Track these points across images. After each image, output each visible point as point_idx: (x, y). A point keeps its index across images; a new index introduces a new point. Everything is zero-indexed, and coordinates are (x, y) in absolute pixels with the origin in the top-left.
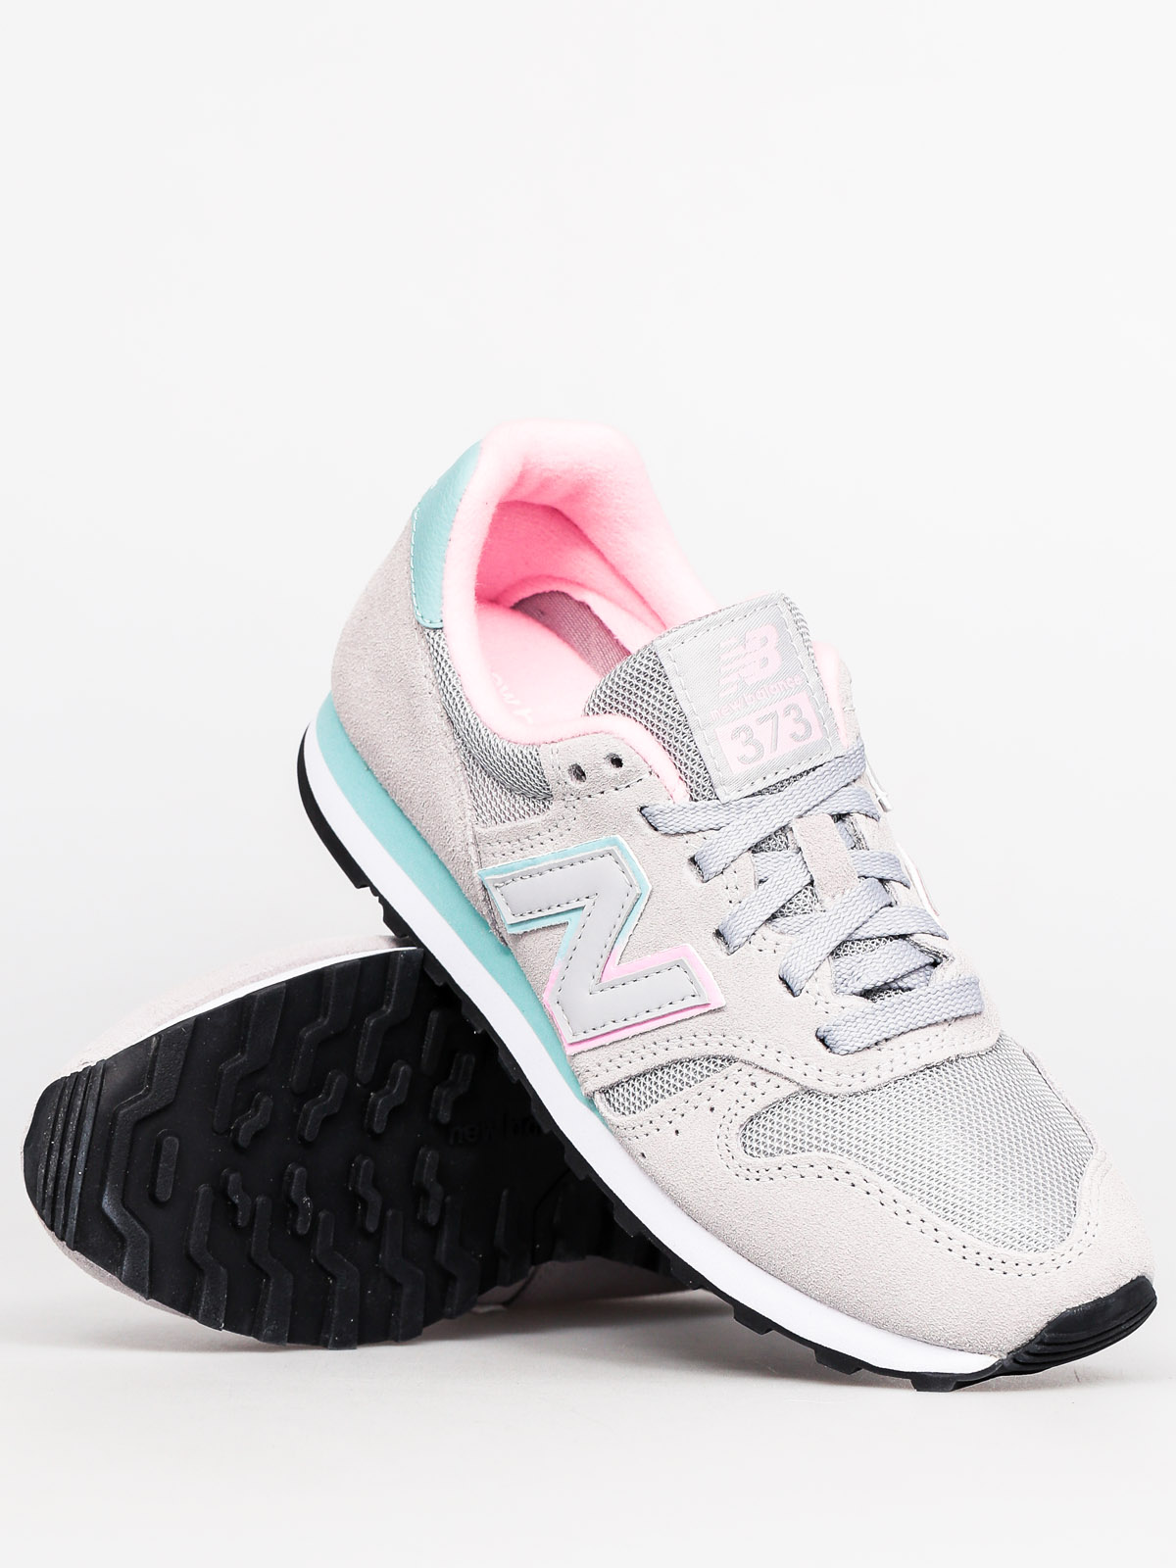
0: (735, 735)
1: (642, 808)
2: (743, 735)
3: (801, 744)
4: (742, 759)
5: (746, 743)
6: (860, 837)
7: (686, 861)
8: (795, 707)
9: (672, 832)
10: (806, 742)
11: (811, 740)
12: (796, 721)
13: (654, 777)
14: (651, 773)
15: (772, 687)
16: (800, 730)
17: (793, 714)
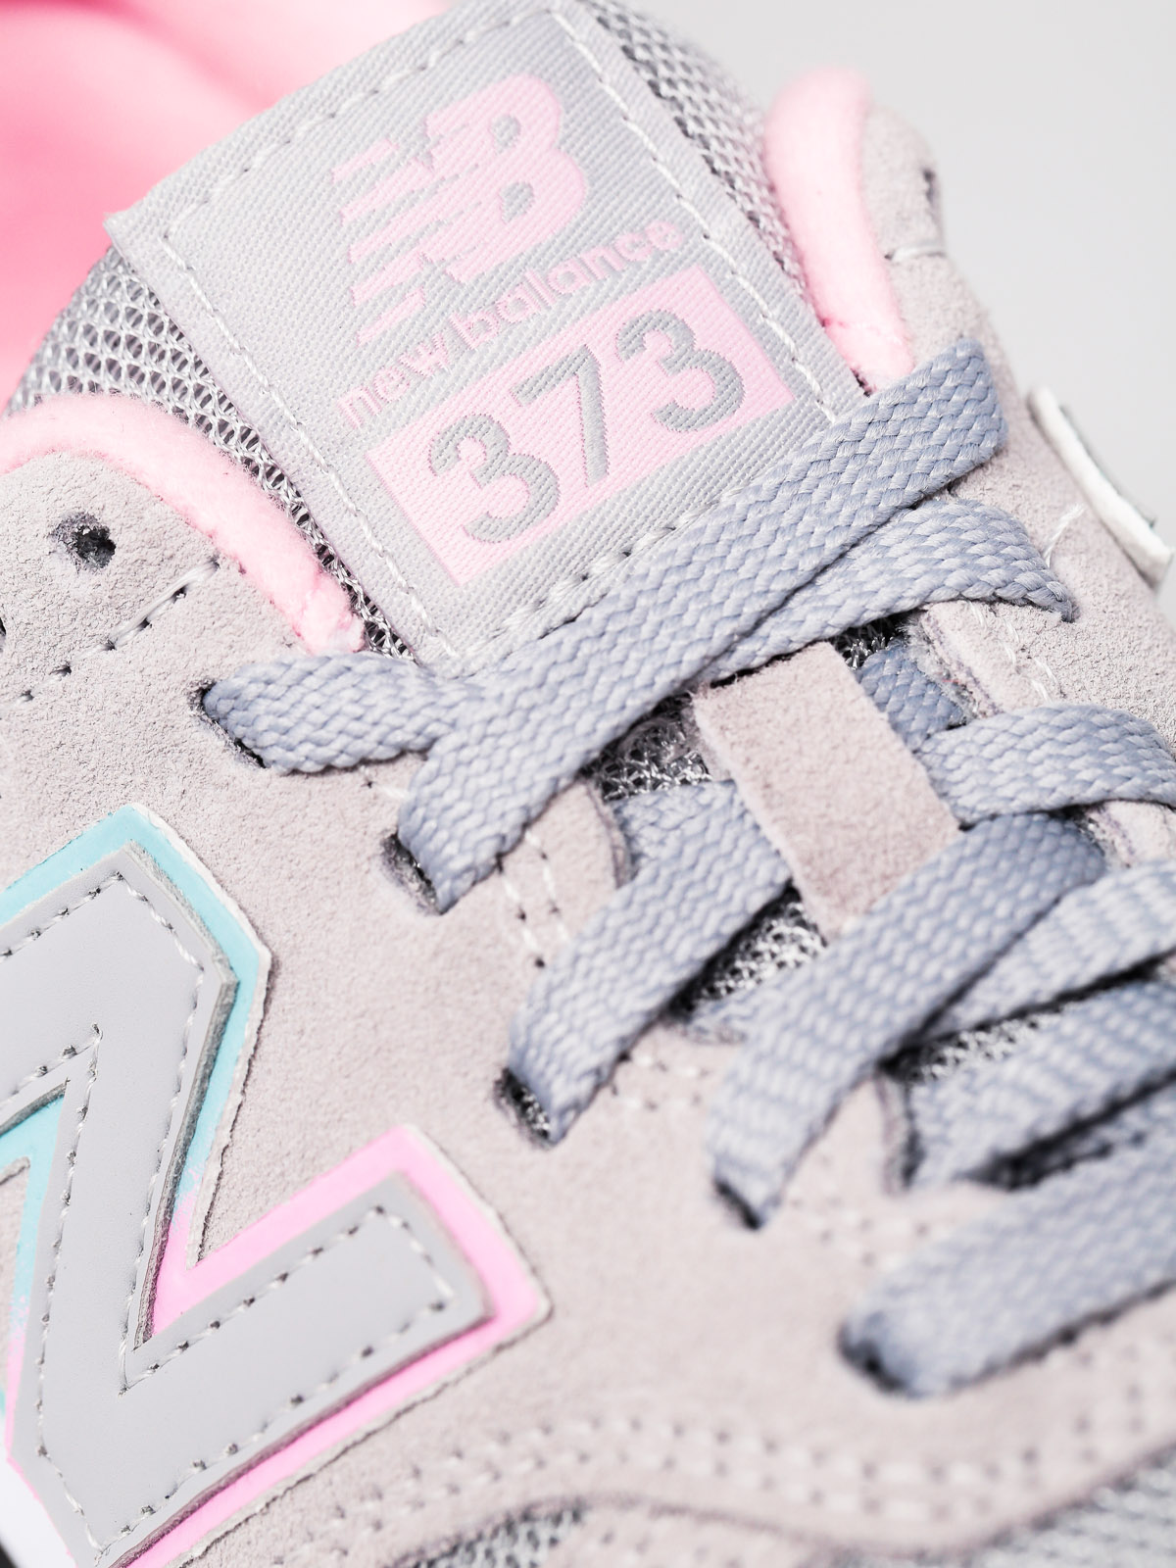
0: (442, 452)
1: (204, 692)
2: (468, 448)
3: (706, 436)
4: (486, 529)
5: (486, 474)
6: (962, 677)
7: (375, 847)
8: (662, 321)
9: (309, 766)
10: (726, 427)
11: (746, 416)
12: (672, 365)
13: (226, 573)
14: (214, 563)
15: (560, 272)
16: (695, 389)
17: (657, 344)
